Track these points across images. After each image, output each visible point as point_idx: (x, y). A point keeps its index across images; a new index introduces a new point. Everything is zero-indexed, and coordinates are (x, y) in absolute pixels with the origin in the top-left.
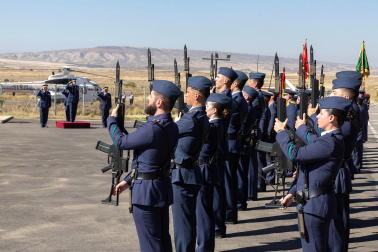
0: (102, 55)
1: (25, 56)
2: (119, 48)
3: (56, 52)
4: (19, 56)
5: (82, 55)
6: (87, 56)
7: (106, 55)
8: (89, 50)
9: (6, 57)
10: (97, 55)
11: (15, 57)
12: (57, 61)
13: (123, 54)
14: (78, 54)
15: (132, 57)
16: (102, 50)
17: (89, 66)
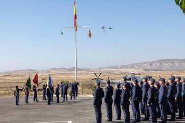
0: (161, 64)
1: (122, 67)
2: (170, 60)
3: (138, 64)
4: (119, 67)
5: (151, 65)
6: (153, 65)
7: (163, 64)
8: (154, 62)
9: (113, 68)
10: (158, 64)
11: (117, 68)
12: (138, 69)
13: (172, 63)
14: (149, 64)
15: (177, 64)
16: (161, 62)
17: (155, 70)
